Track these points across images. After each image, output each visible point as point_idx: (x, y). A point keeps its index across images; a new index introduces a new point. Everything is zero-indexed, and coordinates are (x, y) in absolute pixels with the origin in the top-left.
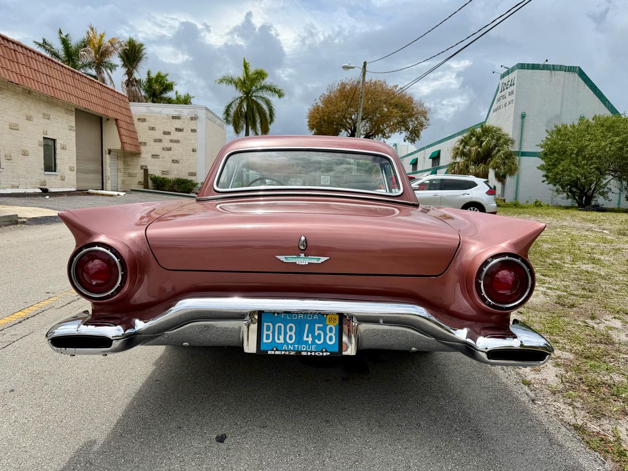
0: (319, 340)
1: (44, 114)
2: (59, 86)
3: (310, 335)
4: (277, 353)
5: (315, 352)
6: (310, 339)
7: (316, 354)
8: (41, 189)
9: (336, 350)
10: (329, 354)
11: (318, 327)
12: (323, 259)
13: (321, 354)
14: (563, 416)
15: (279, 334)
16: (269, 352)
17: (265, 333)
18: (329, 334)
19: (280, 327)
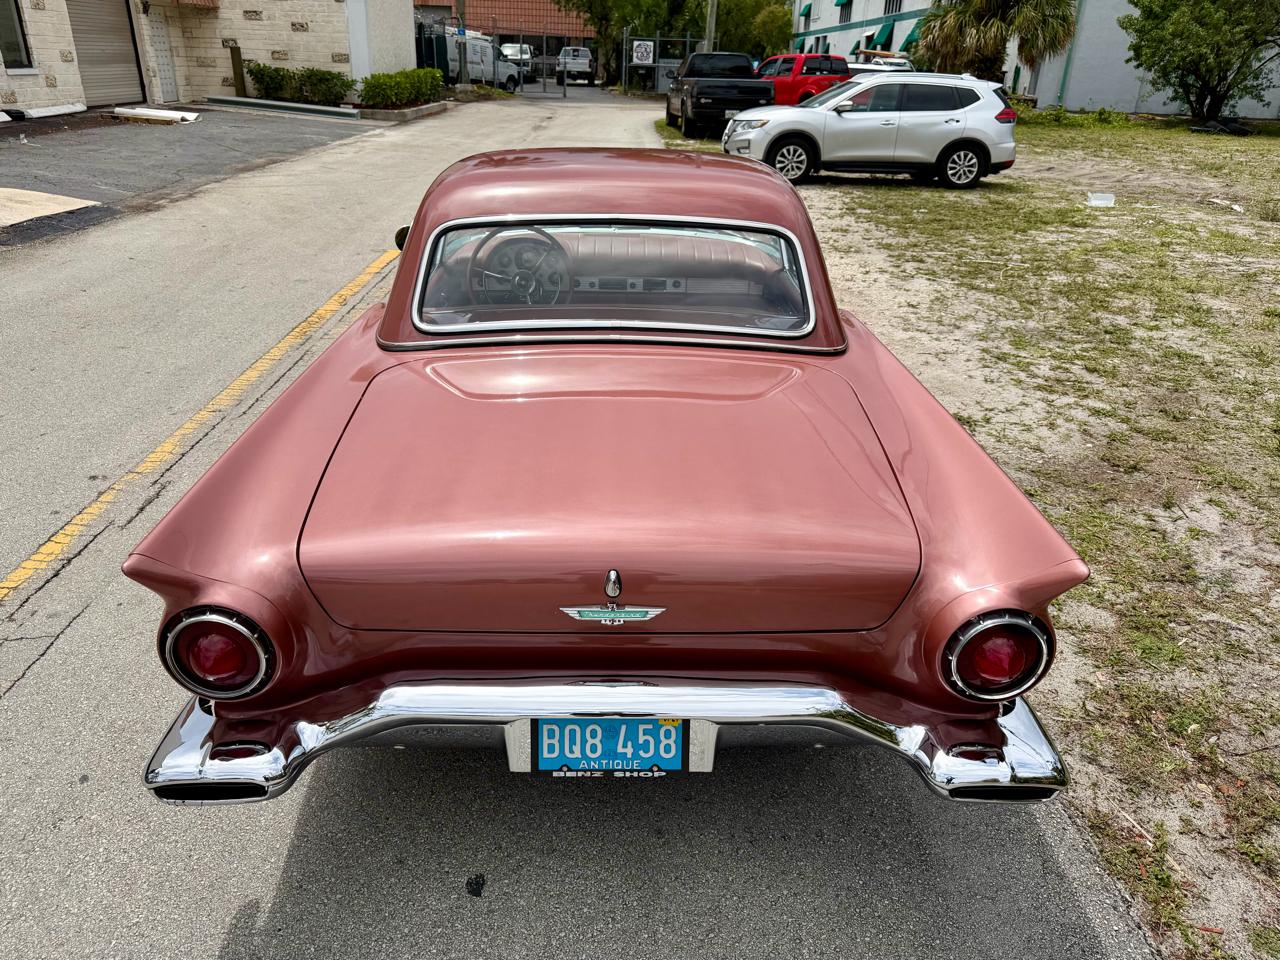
0: (647, 751)
3: (629, 744)
4: (569, 774)
5: (639, 771)
6: (629, 751)
7: (642, 774)
8: (8, 112)
9: (678, 766)
10: (664, 774)
11: (644, 730)
12: (653, 612)
13: (650, 774)
15: (572, 742)
16: (555, 774)
17: (546, 741)
18: (664, 742)
19: (573, 732)
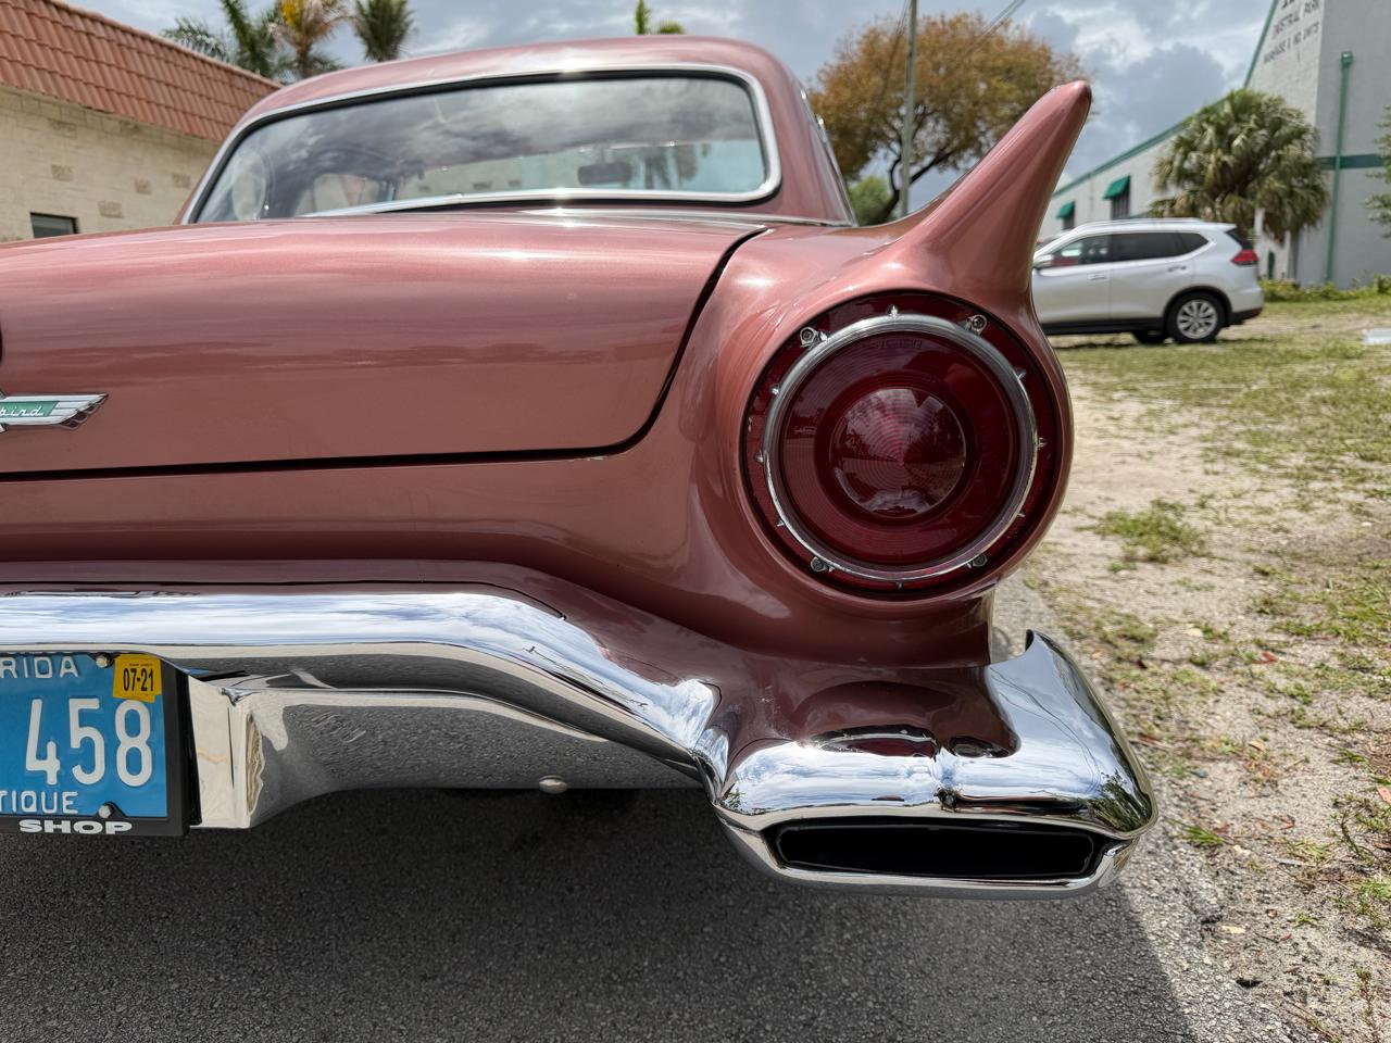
0: (89, 768)
3: (51, 747)
5: (73, 819)
6: (51, 767)
7: (79, 827)
9: (158, 807)
10: (127, 826)
11: (82, 713)
12: (69, 405)
13: (97, 828)
14: (1322, 1000)
18: (126, 743)
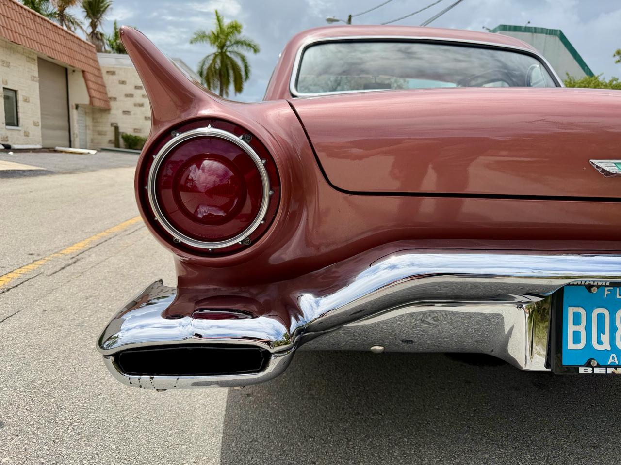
1: (3, 61)
2: (19, 29)
4: (597, 371)
8: (3, 145)
15: (601, 330)
16: (582, 370)
17: (570, 328)
19: (601, 317)
